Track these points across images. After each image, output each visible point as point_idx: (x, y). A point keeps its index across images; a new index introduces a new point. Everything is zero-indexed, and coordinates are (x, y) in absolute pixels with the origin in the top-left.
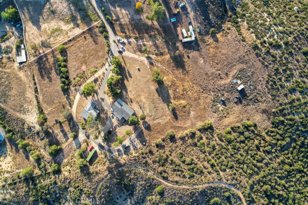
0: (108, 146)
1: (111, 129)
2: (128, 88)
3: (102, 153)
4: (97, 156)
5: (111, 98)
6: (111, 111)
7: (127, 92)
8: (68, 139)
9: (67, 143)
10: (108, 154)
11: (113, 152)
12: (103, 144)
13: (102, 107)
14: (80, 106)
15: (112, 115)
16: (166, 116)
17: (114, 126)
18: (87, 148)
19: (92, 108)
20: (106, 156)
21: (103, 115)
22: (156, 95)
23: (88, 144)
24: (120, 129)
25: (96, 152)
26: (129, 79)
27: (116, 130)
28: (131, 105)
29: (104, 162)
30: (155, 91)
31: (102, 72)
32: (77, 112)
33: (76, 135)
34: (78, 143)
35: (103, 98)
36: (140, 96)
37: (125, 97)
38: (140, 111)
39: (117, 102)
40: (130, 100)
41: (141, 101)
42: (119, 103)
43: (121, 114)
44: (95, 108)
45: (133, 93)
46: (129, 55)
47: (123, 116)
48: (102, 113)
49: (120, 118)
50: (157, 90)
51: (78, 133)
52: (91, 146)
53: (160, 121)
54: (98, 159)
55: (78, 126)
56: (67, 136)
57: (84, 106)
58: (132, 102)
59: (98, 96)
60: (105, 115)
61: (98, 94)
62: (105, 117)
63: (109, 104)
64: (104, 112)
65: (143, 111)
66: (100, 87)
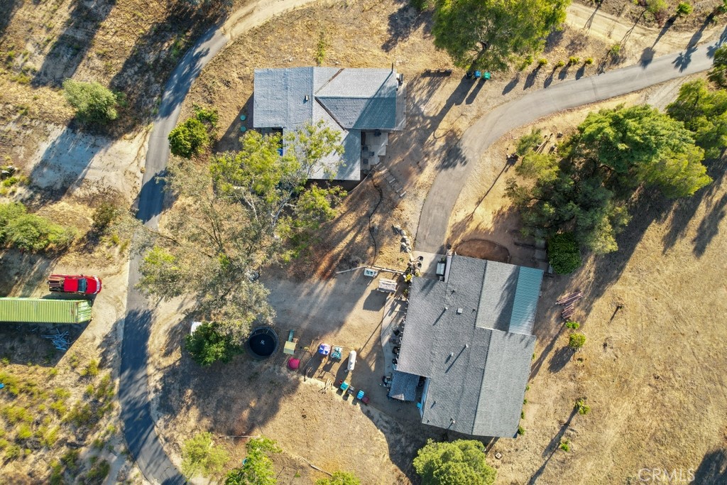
1: (290, 347)
6: (413, 256)
7: (597, 290)
15: (392, 284)
23: (93, 238)
27: (307, 382)
28: (535, 370)
30: (701, 452)
32: (259, 33)
33: (110, 122)
39: (515, 277)
44: (363, 134)
50: (710, 461)
59: (455, 109)
60: (359, 238)
61: (469, 101)
62: (342, 245)
63: (451, 222)
64: (374, 212)
65: (539, 472)
66: (523, 80)
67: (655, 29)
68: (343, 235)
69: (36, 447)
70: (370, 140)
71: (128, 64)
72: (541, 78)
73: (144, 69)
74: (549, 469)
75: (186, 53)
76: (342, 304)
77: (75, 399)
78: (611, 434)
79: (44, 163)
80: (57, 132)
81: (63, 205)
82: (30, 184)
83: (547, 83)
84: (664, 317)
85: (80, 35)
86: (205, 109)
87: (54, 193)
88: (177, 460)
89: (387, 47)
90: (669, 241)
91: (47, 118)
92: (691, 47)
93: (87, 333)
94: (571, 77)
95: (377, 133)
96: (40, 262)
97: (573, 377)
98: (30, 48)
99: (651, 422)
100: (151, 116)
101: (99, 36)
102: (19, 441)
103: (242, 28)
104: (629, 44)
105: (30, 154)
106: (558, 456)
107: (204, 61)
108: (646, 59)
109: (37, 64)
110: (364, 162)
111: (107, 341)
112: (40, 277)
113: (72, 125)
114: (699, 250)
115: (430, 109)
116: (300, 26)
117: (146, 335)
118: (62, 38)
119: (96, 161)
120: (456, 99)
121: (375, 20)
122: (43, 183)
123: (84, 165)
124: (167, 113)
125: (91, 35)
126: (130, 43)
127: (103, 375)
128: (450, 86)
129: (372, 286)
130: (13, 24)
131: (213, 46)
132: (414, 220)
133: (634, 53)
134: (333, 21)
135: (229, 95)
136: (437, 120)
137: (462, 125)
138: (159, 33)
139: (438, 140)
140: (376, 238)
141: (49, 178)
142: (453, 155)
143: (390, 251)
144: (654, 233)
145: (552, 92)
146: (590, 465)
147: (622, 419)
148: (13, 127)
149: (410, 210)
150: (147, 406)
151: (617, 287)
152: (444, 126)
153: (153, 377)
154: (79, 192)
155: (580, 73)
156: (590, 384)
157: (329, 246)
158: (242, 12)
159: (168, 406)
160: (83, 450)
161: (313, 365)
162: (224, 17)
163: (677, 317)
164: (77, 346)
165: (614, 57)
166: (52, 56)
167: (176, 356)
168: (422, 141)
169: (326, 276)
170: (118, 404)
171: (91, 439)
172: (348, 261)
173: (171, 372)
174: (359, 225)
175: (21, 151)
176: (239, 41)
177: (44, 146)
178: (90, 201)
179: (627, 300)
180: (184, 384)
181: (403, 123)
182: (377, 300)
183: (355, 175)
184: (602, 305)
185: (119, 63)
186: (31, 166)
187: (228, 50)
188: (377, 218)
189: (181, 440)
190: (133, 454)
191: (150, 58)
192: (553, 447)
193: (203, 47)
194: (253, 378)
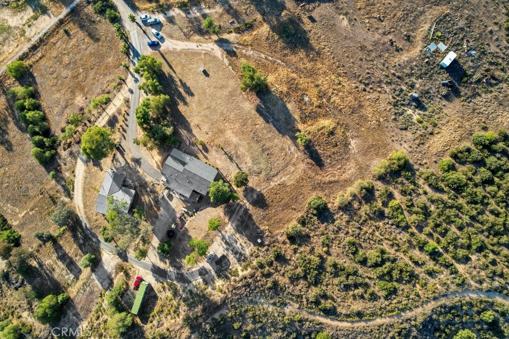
0: (175, 266)
1: (173, 226)
2: (189, 120)
3: (164, 288)
4: (155, 297)
5: (155, 152)
6: (162, 182)
7: (190, 131)
8: (80, 272)
9: (80, 283)
10: (179, 286)
11: (190, 278)
12: (162, 265)
13: (140, 178)
14: (89, 190)
15: (167, 191)
16: (294, 165)
17: (178, 216)
18: (127, 284)
19: (117, 187)
20: (176, 293)
21: (146, 197)
22: (260, 121)
23: (127, 275)
24: (194, 220)
25: (150, 289)
26: (188, 99)
27: (186, 226)
28: (206, 158)
29: (174, 309)
30: (254, 112)
31: (122, 98)
32: (85, 206)
33: (95, 258)
34: (105, 277)
35: (137, 156)
36: (222, 131)
37: (188, 142)
38: (231, 167)
39: (172, 157)
40: (200, 147)
41: (227, 142)
42: (175, 159)
43: (188, 185)
44: (124, 185)
45: (205, 128)
46: (175, 47)
47: (193, 188)
48: (143, 191)
49: (188, 195)
50: (258, 110)
51: (100, 254)
52: (136, 277)
53: (284, 179)
54: (159, 302)
55: (97, 238)
56: (76, 267)
57: (97, 188)
58: (206, 150)
59: (125, 156)
60: (152, 197)
61: (125, 151)
62: (152, 202)
63: (156, 168)
64: (146, 189)
65: (237, 165)
66: (124, 133)
67: (124, 86)
68: (150, 201)
69: (178, 308)
70: (126, 184)
71: (81, 249)
72: (125, 127)
73: (84, 244)
74: (238, 162)
75: (84, 230)
76: (168, 208)
77: (169, 294)
78: (234, 140)
79: (101, 284)
80: (94, 276)
81: (115, 282)
82: (106, 290)
83: (127, 126)
84: (207, 112)
85: (68, 261)
86: (101, 229)
87: (111, 283)
88: (194, 270)
89: (102, 170)
90: (186, 103)
91: (89, 278)
92: (133, 76)
93: (153, 285)
94: (128, 118)
95: (124, 181)
96: (128, 292)
97: (212, 147)
98: (67, 277)
99: (237, 125)
100: (98, 247)
101: (70, 255)
102: (175, 312)
103: (82, 211)
104: (125, 96)
105: (97, 286)
106: (234, 158)
107: (88, 226)
108: (131, 92)
109: (72, 276)
110: (131, 188)
111: (157, 280)
112: (133, 294)
113: (93, 271)
114: (192, 95)
115: (123, 163)
116: (87, 193)
117: (159, 268)
118: (67, 266)
119: (106, 268)
120: (122, 155)
121: (93, 170)
122: (107, 286)
123: (105, 271)
124: (99, 242)
125: (69, 257)
126: (75, 246)
127: (165, 284)
128: (119, 155)
129: (166, 197)
130: (58, 280)
131: (84, 221)
132: (152, 179)
133: (128, 95)
134: (89, 183)
135: (100, 221)
136: (127, 163)
137: (130, 156)
138: (75, 237)
139: (132, 164)
140: (153, 192)
141: (106, 283)
142: (137, 161)
143: (158, 189)
144: (181, 108)
145: (130, 125)
146: (241, 149)
147: (232, 135)
148: (88, 289)
149: (149, 179)
150: (178, 273)
151: (192, 124)
152: (129, 161)
153: (171, 270)
154: (113, 276)
155: (128, 114)
156: (216, 142)
157: (151, 205)
158: (77, 209)
159: (179, 267)
160: (184, 296)
161: (183, 222)
162: (77, 216)
163: (209, 108)
164: (155, 289)
165: (127, 101)
166: (71, 271)
167: (167, 261)
168: (131, 169)
169: (159, 209)
170: (175, 282)
171: (181, 292)
172: (157, 201)
173: (171, 263)
174: (149, 195)
175: (96, 289)
176: (86, 213)
177: (97, 282)
178: (117, 273)
179: (197, 122)
180: (175, 261)
181: (125, 173)
182: (170, 197)
183: (133, 192)
184: (195, 131)
185: (80, 252)
186: (101, 288)
187: (87, 217)
188: (148, 189)
189: (189, 266)
190: (189, 282)
191: (81, 241)
192: (231, 159)
193: (84, 225)
194: (180, 240)
